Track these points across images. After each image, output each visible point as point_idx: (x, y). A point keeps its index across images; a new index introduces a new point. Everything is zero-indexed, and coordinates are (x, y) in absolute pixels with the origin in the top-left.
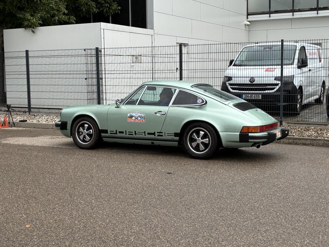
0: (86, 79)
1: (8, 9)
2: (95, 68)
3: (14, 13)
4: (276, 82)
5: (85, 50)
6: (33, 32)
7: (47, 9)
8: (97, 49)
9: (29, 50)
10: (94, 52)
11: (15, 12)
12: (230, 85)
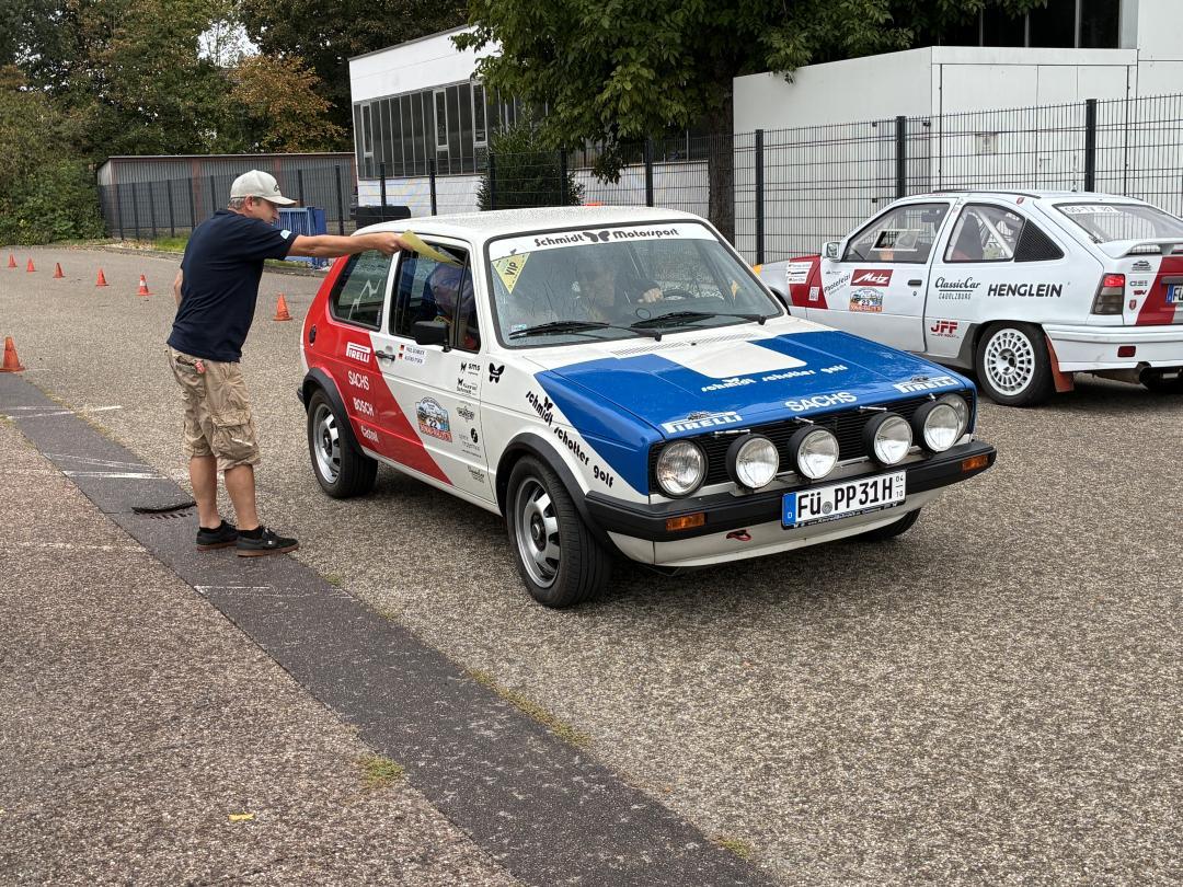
0: (874, 200)
1: (742, 24)
2: (893, 173)
3: (756, 31)
5: (874, 124)
6: (789, 80)
7: (835, 18)
8: (901, 122)
9: (765, 129)
10: (892, 129)
11: (760, 32)
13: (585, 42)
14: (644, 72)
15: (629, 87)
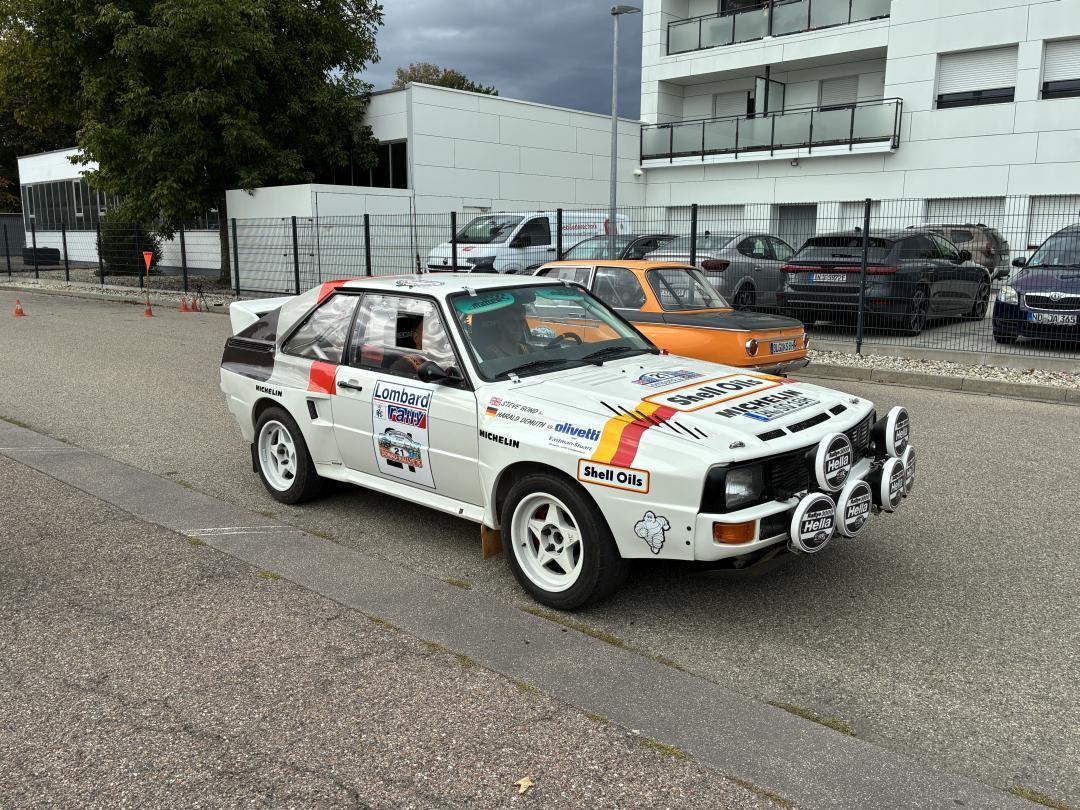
2: (291, 242)
3: (234, 169)
4: (469, 265)
5: (283, 219)
6: (250, 194)
8: (294, 218)
9: (237, 218)
12: (430, 266)
13: (141, 168)
14: (175, 185)
15: (166, 192)
